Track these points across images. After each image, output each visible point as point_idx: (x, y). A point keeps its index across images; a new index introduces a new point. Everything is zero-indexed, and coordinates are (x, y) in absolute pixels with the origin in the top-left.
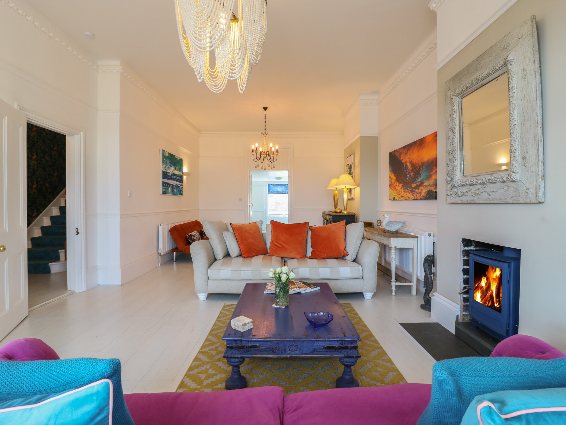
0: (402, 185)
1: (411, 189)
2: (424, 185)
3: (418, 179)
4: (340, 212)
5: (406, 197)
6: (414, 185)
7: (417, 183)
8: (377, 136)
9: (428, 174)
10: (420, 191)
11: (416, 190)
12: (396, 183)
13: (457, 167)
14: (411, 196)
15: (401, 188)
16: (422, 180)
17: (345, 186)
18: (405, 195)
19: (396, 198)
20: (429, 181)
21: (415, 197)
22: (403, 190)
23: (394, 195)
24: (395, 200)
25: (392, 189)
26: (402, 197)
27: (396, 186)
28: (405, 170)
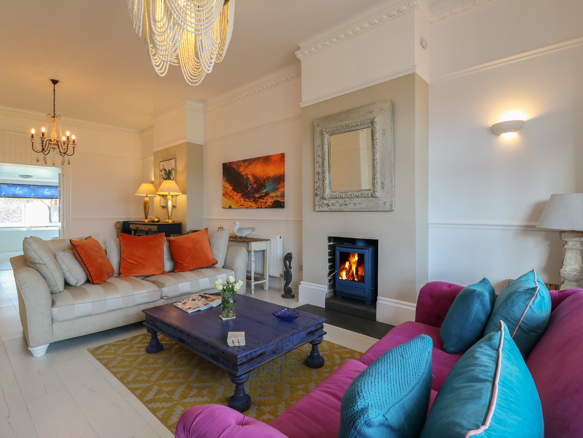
0: (241, 194)
1: (253, 199)
2: (270, 196)
3: (263, 190)
4: (158, 222)
5: (246, 206)
6: (257, 196)
7: (261, 194)
8: (202, 144)
9: (275, 187)
10: (265, 201)
11: (260, 200)
12: (234, 193)
13: (326, 185)
14: (254, 204)
15: (241, 198)
16: (268, 191)
17: (169, 193)
18: (245, 204)
19: (233, 206)
20: (276, 192)
21: (258, 206)
22: (243, 200)
23: (230, 204)
24: (232, 208)
25: (227, 197)
26: (241, 205)
27: (233, 196)
28: (245, 181)
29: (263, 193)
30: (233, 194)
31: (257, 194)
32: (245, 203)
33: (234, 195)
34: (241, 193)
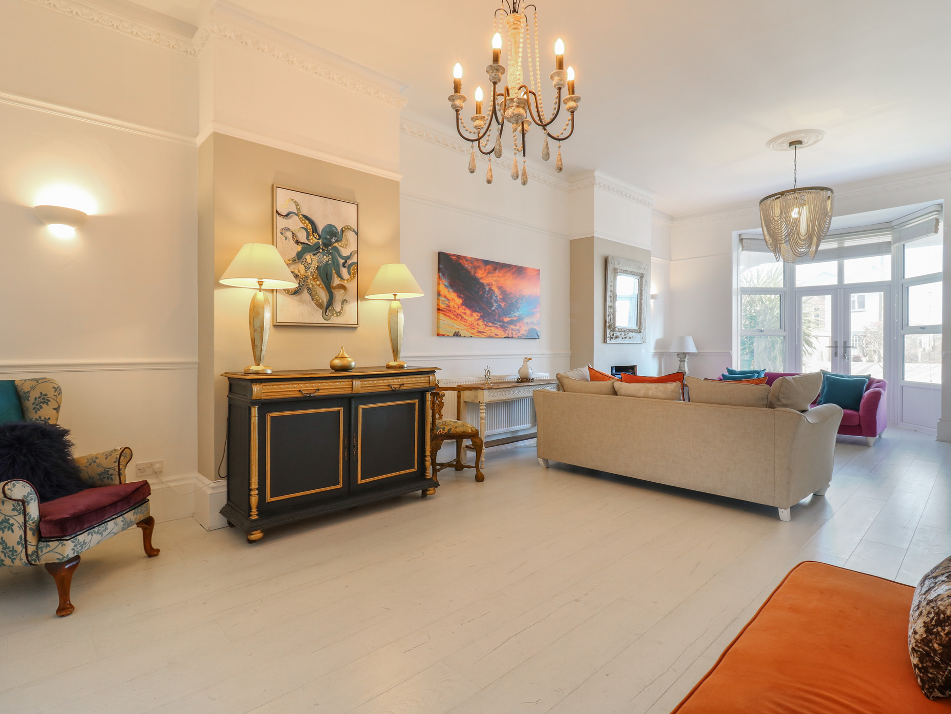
0: (479, 315)
1: (501, 324)
2: (524, 321)
3: (515, 312)
5: (489, 333)
7: (512, 317)
10: (517, 328)
11: (511, 326)
12: (465, 310)
14: (502, 332)
15: (478, 320)
16: (522, 315)
17: (395, 295)
18: (486, 331)
21: (508, 334)
22: (483, 323)
23: (458, 328)
24: (460, 336)
25: (449, 317)
26: (479, 332)
27: (463, 315)
28: (487, 295)
29: (515, 317)
30: (463, 311)
31: (506, 317)
32: (486, 329)
33: (465, 313)
34: (480, 313)
